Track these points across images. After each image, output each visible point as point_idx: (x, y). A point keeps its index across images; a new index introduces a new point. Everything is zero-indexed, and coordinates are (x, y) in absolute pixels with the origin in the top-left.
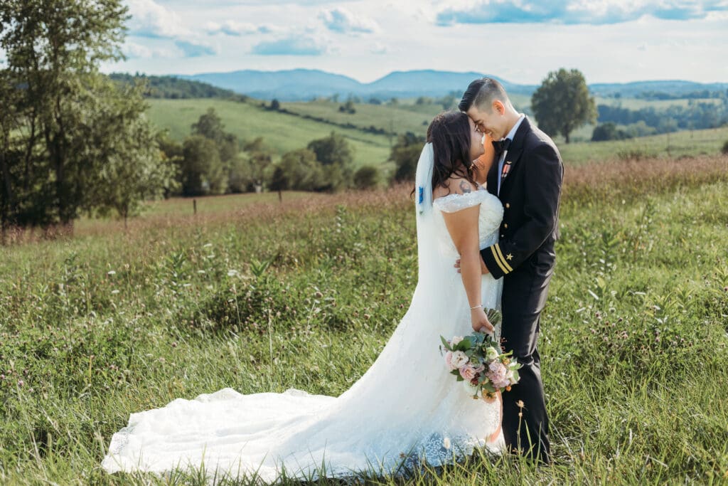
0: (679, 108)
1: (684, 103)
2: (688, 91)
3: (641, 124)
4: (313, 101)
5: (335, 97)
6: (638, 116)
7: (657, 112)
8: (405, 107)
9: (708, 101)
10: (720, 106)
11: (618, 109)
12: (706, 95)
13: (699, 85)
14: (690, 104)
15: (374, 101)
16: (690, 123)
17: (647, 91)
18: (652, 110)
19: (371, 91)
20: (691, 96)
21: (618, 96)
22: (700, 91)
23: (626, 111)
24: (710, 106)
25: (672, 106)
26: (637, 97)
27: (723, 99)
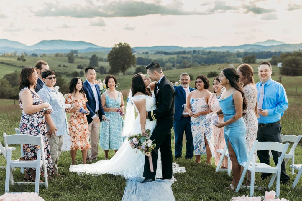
0: (173, 58)
1: (175, 56)
2: (178, 50)
5: (15, 53)
7: (164, 60)
9: (185, 56)
10: (190, 58)
11: (147, 59)
12: (184, 52)
13: (182, 48)
14: (178, 57)
17: (160, 50)
18: (162, 59)
19: (32, 50)
20: (178, 53)
21: (147, 53)
22: (181, 50)
24: (186, 58)
25: (170, 58)
26: (156, 54)
27: (191, 54)
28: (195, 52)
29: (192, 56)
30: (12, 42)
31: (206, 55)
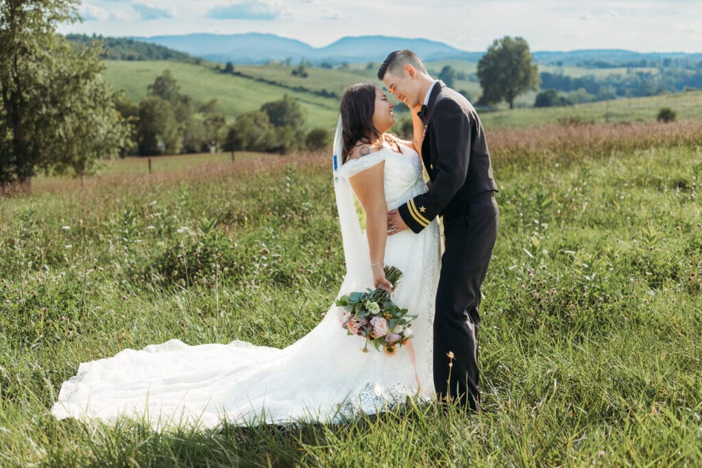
0: (619, 77)
1: (623, 72)
2: (626, 61)
3: (582, 91)
4: (267, 64)
5: (288, 61)
6: (579, 83)
7: (597, 80)
8: (356, 72)
9: (645, 70)
10: (657, 75)
11: (560, 77)
12: (643, 64)
13: (637, 55)
14: (628, 72)
15: (326, 66)
16: (628, 91)
17: (588, 59)
18: (593, 78)
19: (323, 56)
20: (630, 65)
21: (560, 64)
22: (638, 60)
23: (567, 79)
24: (648, 75)
25: (611, 74)
26: (578, 65)
27: (660, 68)
28: (667, 62)
29: (662, 71)
30: (285, 39)
31: (693, 69)
